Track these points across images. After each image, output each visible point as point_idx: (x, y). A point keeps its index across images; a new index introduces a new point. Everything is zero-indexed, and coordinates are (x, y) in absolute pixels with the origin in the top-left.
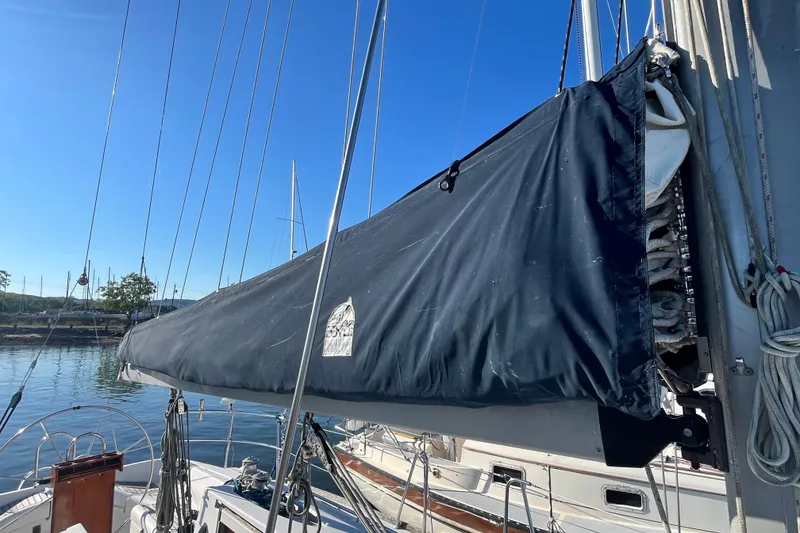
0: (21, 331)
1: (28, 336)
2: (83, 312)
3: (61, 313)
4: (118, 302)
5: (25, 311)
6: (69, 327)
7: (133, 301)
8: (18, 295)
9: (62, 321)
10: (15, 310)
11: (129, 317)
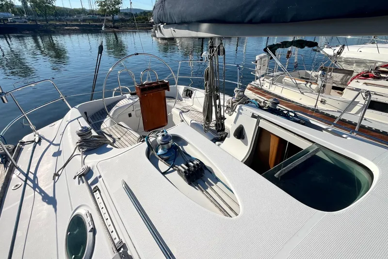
0: (69, 25)
1: (74, 28)
2: (92, 16)
3: (83, 16)
4: (105, 10)
5: (67, 16)
6: (88, 24)
7: (112, 9)
8: (61, 8)
9: (84, 20)
10: (63, 15)
11: (113, 18)
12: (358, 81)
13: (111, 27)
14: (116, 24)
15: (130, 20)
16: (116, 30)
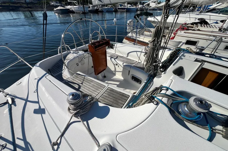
12: (181, 32)
13: (26, 7)
14: (29, 6)
15: (37, 3)
16: (30, 9)
